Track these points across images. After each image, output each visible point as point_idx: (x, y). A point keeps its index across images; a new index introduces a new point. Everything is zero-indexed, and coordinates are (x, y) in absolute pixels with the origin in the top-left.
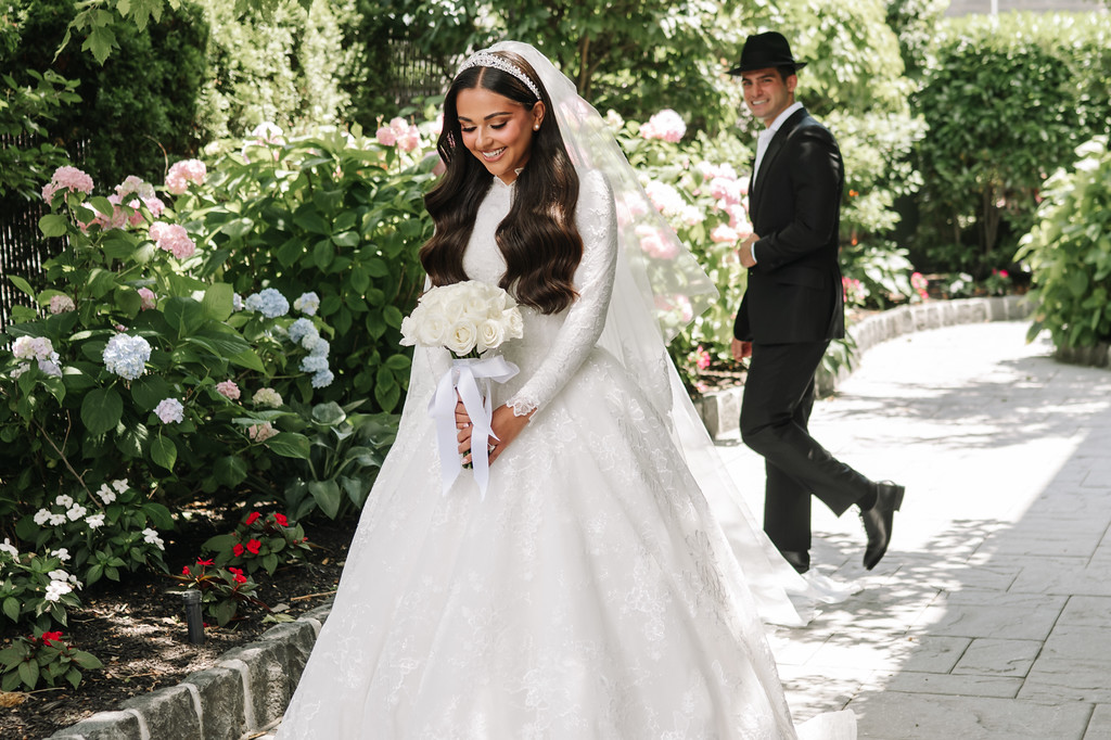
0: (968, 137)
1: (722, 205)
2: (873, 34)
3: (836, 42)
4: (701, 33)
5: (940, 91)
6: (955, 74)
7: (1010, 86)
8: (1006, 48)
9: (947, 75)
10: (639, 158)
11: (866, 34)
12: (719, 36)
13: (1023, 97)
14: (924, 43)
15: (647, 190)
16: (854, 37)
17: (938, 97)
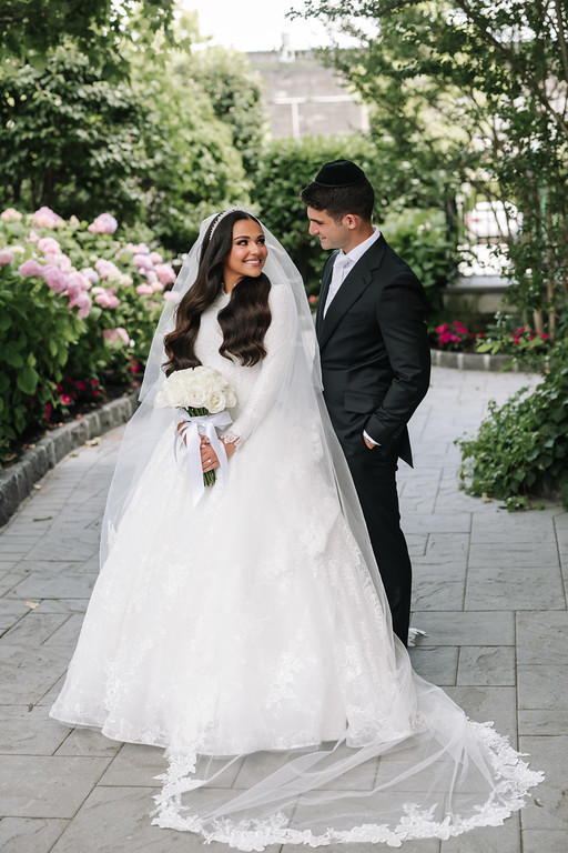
0: (287, 214)
1: (142, 271)
2: (225, 153)
3: (202, 161)
4: (123, 164)
5: (267, 186)
6: (277, 176)
8: (307, 158)
9: (272, 176)
10: (89, 245)
11: (221, 154)
12: (134, 164)
14: (256, 154)
15: (97, 266)
16: (214, 156)
17: (267, 190)
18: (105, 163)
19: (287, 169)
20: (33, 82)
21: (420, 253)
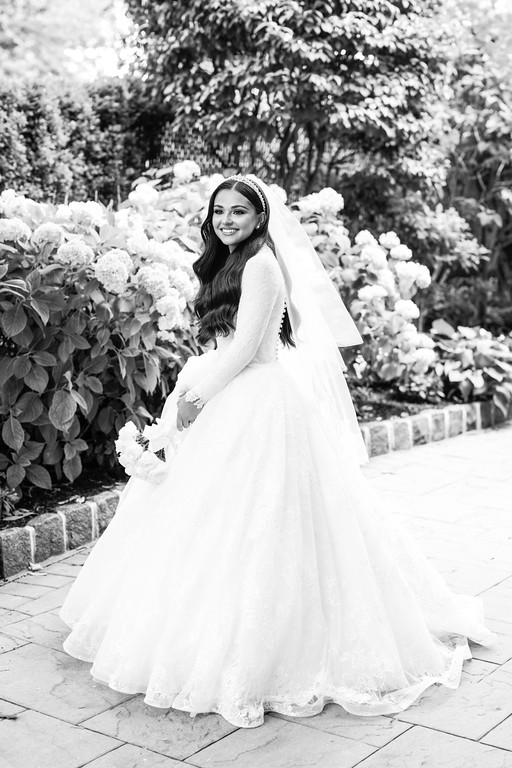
18: (351, 121)
20: (264, 12)
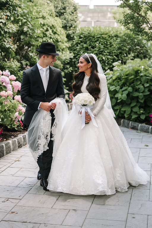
2: (58, 30)
3: (47, 33)
5: (77, 46)
6: (81, 42)
7: (95, 45)
8: (95, 35)
9: (79, 42)
11: (56, 30)
13: (99, 48)
14: (73, 33)
16: (53, 31)
17: (77, 47)
19: (86, 39)
21: (143, 79)
